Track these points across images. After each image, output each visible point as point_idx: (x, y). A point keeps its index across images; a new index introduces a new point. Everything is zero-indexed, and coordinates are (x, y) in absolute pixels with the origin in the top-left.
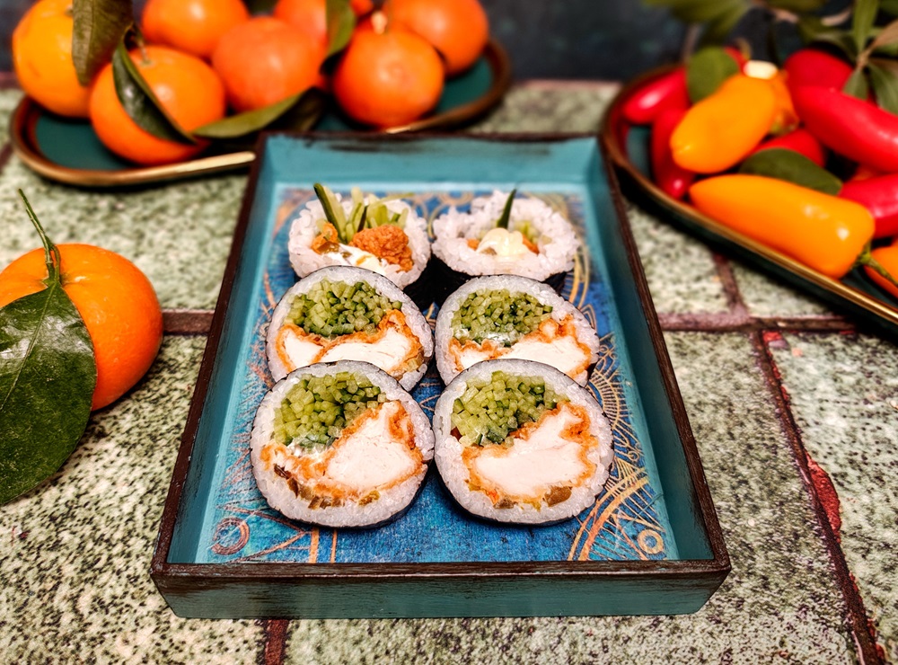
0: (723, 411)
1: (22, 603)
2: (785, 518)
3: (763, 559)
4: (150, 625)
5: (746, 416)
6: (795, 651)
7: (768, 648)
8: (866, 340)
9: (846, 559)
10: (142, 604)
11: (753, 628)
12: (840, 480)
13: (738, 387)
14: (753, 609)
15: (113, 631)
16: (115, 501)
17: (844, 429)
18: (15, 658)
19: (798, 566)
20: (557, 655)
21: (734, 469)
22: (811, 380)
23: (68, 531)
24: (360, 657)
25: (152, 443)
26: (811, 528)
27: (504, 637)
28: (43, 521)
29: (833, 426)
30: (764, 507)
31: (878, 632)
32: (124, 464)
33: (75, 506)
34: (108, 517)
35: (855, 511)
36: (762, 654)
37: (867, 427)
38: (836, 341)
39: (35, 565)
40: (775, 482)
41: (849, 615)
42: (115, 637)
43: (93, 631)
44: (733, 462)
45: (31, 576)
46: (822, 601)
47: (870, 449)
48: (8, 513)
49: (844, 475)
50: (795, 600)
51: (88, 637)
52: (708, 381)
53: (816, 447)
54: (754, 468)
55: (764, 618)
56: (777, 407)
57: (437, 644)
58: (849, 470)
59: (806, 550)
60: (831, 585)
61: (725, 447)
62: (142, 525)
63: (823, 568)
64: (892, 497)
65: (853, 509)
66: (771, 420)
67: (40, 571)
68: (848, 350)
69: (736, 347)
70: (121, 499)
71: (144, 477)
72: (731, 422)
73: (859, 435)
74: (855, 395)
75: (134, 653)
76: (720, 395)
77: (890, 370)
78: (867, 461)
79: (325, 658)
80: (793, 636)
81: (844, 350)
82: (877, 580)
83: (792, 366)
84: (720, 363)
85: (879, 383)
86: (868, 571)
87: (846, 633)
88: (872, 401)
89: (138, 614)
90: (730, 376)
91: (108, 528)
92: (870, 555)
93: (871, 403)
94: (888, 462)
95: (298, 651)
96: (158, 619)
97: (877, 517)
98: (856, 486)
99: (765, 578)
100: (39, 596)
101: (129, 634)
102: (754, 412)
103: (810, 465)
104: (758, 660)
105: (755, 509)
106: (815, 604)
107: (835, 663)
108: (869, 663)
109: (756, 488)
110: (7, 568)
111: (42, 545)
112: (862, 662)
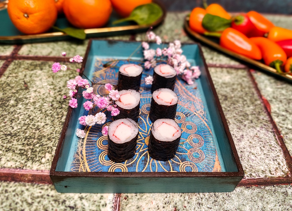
0: (239, 86)
1: (53, 120)
3: (251, 117)
5: (246, 87)
6: (260, 136)
9: (273, 118)
12: (271, 101)
14: (248, 127)
17: (272, 91)
18: (52, 132)
19: (260, 119)
23: (64, 105)
26: (263, 111)
28: (57, 103)
29: (269, 90)
30: (251, 106)
31: (281, 133)
36: (251, 136)
40: (254, 101)
41: (274, 129)
44: (242, 96)
45: (55, 114)
46: (266, 126)
47: (278, 95)
50: (259, 125)
53: (264, 94)
54: (248, 98)
56: (254, 85)
58: (273, 99)
59: (262, 115)
60: (269, 123)
63: (267, 119)
64: (284, 105)
65: (274, 107)
66: (252, 88)
67: (57, 113)
69: (243, 72)
72: (242, 88)
73: (276, 92)
76: (238, 82)
78: (278, 98)
80: (259, 133)
82: (281, 122)
83: (258, 77)
84: (239, 76)
86: (278, 120)
87: (273, 133)
90: (241, 78)
92: (279, 117)
93: (279, 86)
94: (283, 98)
97: (280, 109)
98: (275, 103)
99: (251, 121)
103: (263, 98)
105: (248, 106)
106: (264, 126)
107: (270, 139)
108: (279, 139)
109: (248, 102)
110: (48, 112)
111: (57, 108)
112: (277, 139)
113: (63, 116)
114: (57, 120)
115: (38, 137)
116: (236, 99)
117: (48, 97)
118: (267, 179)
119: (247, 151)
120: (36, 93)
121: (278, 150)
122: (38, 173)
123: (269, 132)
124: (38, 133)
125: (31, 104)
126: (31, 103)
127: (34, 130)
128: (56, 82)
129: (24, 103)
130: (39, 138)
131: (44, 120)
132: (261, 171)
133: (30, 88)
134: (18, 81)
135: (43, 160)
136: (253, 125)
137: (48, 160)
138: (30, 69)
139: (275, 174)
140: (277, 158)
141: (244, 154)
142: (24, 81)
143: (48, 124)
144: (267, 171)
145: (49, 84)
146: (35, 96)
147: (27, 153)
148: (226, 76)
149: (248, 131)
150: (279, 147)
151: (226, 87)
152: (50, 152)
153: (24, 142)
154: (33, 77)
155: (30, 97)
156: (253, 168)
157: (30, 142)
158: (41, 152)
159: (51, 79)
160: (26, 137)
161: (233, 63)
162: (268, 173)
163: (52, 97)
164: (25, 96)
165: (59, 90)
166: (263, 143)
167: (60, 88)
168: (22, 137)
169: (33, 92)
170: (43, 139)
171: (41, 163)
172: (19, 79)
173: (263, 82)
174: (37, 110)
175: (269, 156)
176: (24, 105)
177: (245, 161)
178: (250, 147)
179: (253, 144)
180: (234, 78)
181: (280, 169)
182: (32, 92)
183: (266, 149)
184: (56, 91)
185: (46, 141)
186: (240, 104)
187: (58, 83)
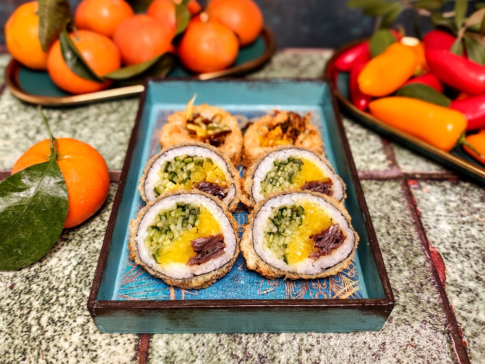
0: (384, 221)
1: (11, 321)
2: (416, 276)
3: (404, 296)
4: (78, 331)
5: (397, 224)
6: (419, 344)
7: (405, 342)
8: (463, 184)
9: (448, 297)
10: (74, 321)
11: (397, 332)
12: (446, 256)
13: (393, 208)
14: (397, 322)
15: (59, 335)
16: (60, 269)
17: (449, 230)
18: (7, 349)
19: (422, 300)
20: (293, 345)
21: (390, 251)
22: (432, 205)
23: (36, 284)
24: (189, 347)
25: (80, 239)
26: (430, 281)
27: (265, 336)
28: (22, 279)
29: (444, 229)
30: (405, 270)
31: (464, 334)
32: (65, 250)
33: (39, 271)
34: (57, 277)
35: (454, 272)
36: (401, 345)
37: (462, 229)
38: (447, 185)
39: (18, 302)
40: (411, 257)
41: (449, 325)
42: (60, 337)
43: (48, 335)
44: (389, 247)
45: (16, 307)
46: (434, 318)
47: (463, 240)
48: (4, 275)
49: (448, 254)
50: (420, 317)
51: (46, 338)
52: (377, 206)
53: (434, 239)
54: (400, 250)
55: (403, 326)
56: (414, 219)
57: (229, 340)
58: (451, 251)
59: (426, 292)
60: (440, 310)
61: (385, 240)
62: (75, 281)
63: (436, 301)
64: (474, 265)
66: (410, 225)
67: (21, 304)
68: (453, 189)
69: (393, 188)
70: (64, 268)
71: (76, 256)
72: (389, 227)
73: (457, 233)
74: (456, 213)
75: (70, 346)
76: (383, 213)
77: (476, 200)
78: (461, 247)
79: (170, 347)
80: (418, 336)
81: (451, 189)
82: (464, 308)
83: (423, 198)
84: (384, 196)
85: (469, 206)
86: (460, 303)
87: (447, 335)
88: (464, 215)
89: (72, 326)
90: (389, 203)
91: (57, 283)
92: (461, 295)
93: (465, 217)
94: (472, 247)
95: (157, 344)
96: (83, 329)
97: (465, 275)
98: (455, 260)
99: (404, 306)
100: (20, 317)
101: (67, 336)
102: (401, 222)
103: (430, 248)
104: (399, 348)
105: (400, 271)
106: (430, 320)
107: (440, 350)
108: (457, 350)
109: (401, 260)
110: (3, 303)
111: (22, 291)
112: (455, 349)
113: (31, 311)
123: (439, 334)
136: (406, 317)
173: (433, 210)
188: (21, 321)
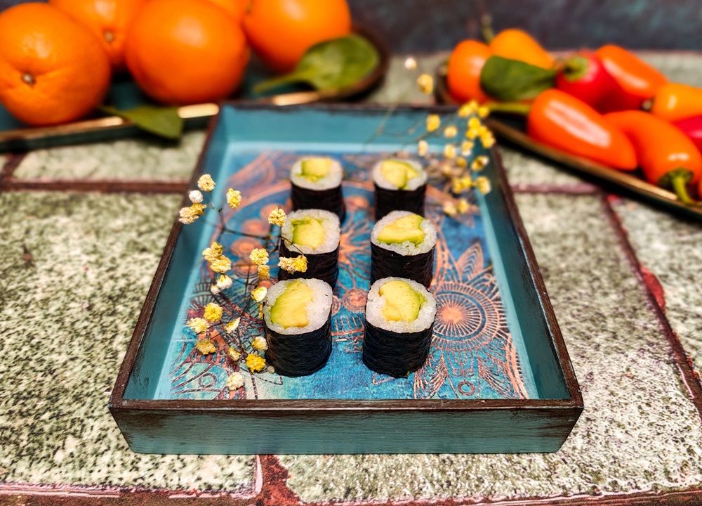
0: (580, 241)
1: (90, 346)
2: (626, 299)
3: (612, 322)
5: (597, 242)
6: (637, 374)
7: (618, 372)
9: (670, 323)
12: (664, 279)
13: (591, 226)
14: (606, 350)
17: (665, 250)
18: (86, 378)
19: (636, 326)
21: (590, 271)
22: (641, 223)
23: (122, 305)
26: (645, 305)
28: (104, 299)
29: (658, 249)
30: (611, 293)
31: (695, 364)
33: (126, 290)
35: (675, 296)
36: (614, 375)
37: (682, 251)
39: (99, 324)
40: (619, 279)
41: (674, 354)
44: (589, 267)
46: (655, 346)
47: (684, 262)
49: (666, 276)
50: (635, 345)
53: (646, 260)
54: (604, 272)
55: (615, 355)
56: (618, 237)
58: (670, 273)
59: (641, 317)
60: (660, 337)
61: (583, 259)
63: (655, 327)
65: (673, 295)
66: (614, 244)
67: (102, 327)
69: (589, 204)
72: (587, 246)
73: (676, 254)
74: (672, 232)
76: (578, 230)
78: (682, 268)
80: (635, 366)
82: (692, 335)
83: (628, 215)
84: (578, 213)
86: (686, 330)
87: (672, 365)
90: (585, 220)
92: (686, 321)
93: (684, 236)
94: (696, 269)
97: (690, 299)
98: (676, 282)
99: (614, 333)
100: (102, 342)
102: (602, 240)
103: (642, 270)
104: (611, 379)
105: (606, 294)
106: (649, 348)
107: (665, 382)
108: (689, 382)
109: (605, 282)
110: (79, 326)
111: (103, 312)
112: (685, 381)
113: (116, 335)
114: (102, 346)
115: (48, 394)
116: (573, 275)
117: (82, 285)
118: (660, 494)
119: (604, 416)
120: (50, 276)
121: (687, 413)
122: (42, 491)
123: (662, 363)
124: (50, 383)
125: (37, 306)
126: (37, 303)
127: (41, 374)
128: (105, 244)
129: (19, 302)
130: (52, 397)
131: (68, 347)
132: (642, 474)
133: (38, 264)
134: (9, 247)
135: (59, 457)
136: (617, 345)
137: (72, 455)
138: (41, 214)
139: (679, 480)
140: (686, 434)
141: (595, 425)
142: (24, 247)
143: (77, 358)
144: (659, 472)
145: (85, 250)
146: (49, 283)
147: (18, 438)
148: (544, 214)
149: (607, 361)
150: (689, 403)
151: (546, 244)
152: (78, 434)
153: (12, 409)
154: (47, 235)
155: (36, 287)
156: (622, 465)
157: (29, 407)
158: (55, 434)
159: (91, 239)
160: (20, 394)
161: (564, 180)
162: (660, 477)
163: (92, 286)
164: (23, 284)
165: (110, 265)
166: (648, 394)
167: (113, 260)
168: (8, 393)
169: (44, 272)
170: (63, 400)
171: (53, 464)
172: (11, 240)
173: (643, 228)
174: (51, 320)
175: (662, 429)
176: (18, 308)
177: (599, 446)
178: (612, 407)
179: (619, 398)
180: (567, 219)
181: (694, 464)
182: (41, 272)
183: (655, 411)
184: (103, 269)
185: (69, 404)
186: (583, 288)
187: (108, 249)
188: (104, 346)
